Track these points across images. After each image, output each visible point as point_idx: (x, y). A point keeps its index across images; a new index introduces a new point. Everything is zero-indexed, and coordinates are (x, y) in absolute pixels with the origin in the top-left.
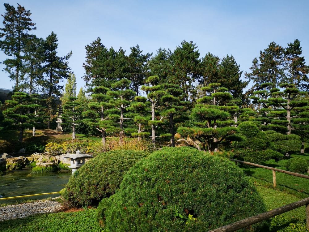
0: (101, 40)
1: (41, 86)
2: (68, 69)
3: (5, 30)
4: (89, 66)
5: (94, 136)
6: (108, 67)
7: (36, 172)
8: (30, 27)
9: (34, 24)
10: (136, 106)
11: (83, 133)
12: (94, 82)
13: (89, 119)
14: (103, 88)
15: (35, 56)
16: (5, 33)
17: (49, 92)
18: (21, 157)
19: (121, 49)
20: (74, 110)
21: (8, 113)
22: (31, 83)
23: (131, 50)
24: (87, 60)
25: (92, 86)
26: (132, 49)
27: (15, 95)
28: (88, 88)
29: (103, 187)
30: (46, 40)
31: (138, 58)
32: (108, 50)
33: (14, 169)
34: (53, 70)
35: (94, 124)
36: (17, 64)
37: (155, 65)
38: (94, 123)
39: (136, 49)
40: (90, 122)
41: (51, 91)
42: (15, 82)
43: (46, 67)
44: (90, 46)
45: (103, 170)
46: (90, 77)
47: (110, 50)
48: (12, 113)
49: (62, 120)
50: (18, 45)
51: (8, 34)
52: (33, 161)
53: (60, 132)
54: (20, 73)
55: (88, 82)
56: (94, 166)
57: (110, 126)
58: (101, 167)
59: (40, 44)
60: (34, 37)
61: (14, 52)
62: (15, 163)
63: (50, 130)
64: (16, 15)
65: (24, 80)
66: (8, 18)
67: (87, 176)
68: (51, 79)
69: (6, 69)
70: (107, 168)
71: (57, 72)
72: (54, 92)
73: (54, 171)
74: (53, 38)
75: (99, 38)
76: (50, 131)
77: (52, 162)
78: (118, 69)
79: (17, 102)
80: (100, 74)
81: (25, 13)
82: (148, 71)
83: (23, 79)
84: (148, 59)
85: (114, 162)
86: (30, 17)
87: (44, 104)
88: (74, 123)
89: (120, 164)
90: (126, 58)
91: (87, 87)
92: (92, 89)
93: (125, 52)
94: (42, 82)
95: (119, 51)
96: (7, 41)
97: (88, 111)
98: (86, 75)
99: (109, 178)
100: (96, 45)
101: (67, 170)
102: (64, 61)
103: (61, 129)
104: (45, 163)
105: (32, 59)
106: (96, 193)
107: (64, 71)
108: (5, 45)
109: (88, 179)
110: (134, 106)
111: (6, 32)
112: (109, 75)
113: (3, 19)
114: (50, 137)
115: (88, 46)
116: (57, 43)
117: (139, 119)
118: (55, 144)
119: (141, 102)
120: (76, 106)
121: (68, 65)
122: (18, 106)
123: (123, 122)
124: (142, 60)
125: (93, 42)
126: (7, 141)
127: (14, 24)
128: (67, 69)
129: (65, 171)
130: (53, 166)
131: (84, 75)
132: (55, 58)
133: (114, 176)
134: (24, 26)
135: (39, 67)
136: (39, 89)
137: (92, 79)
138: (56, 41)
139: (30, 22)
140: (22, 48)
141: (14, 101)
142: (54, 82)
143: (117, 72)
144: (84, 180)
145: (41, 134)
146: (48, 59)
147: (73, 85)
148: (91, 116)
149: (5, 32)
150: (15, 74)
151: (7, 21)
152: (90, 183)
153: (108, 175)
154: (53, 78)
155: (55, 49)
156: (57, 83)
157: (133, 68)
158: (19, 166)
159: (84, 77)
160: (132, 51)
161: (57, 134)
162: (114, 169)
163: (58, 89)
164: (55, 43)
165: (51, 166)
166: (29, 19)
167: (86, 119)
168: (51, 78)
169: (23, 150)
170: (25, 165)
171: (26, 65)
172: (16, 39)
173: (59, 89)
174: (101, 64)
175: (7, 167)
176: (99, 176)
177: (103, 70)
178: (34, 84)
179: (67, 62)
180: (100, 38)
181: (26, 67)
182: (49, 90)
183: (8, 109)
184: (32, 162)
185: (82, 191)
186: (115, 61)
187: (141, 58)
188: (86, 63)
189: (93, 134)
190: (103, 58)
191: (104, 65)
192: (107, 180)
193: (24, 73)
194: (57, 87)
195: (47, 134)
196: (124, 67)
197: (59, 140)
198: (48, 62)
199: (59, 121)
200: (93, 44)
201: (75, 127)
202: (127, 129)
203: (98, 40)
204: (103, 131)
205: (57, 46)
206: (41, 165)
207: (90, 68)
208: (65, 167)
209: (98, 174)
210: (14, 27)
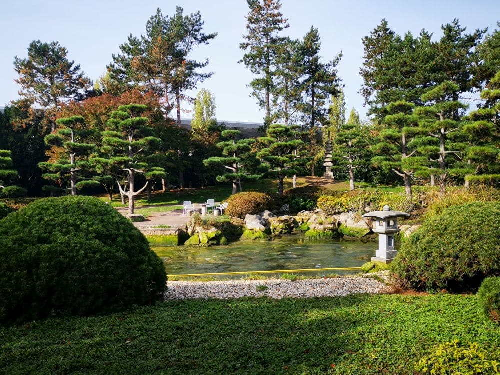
0: (388, 23)
1: (301, 112)
2: (338, 80)
3: (249, 38)
4: (370, 70)
5: (383, 186)
6: (403, 67)
7: (311, 238)
8: (281, 26)
9: (286, 21)
10: (474, 128)
11: (365, 182)
12: (379, 98)
13: (382, 157)
14: (404, 103)
15: (290, 69)
16: (250, 42)
17: (310, 120)
18: (287, 216)
19: (424, 33)
20: (350, 145)
21: (263, 156)
22: (287, 109)
23: (444, 31)
24: (366, 61)
25: (377, 103)
26: (445, 29)
27: (271, 130)
28: (371, 108)
29: (466, 260)
30: (304, 41)
31: (457, 43)
32: (403, 39)
33: (281, 233)
34: (316, 86)
35: (393, 165)
36: (268, 85)
37: (494, 50)
38: (392, 163)
39: (454, 26)
40: (385, 163)
41: (313, 119)
42: (266, 111)
43: (305, 83)
44: (370, 37)
45: (464, 234)
46: (371, 89)
47: (407, 37)
48: (268, 155)
49: (332, 162)
50: (267, 57)
51: (254, 43)
52: (303, 222)
53: (331, 181)
54: (272, 97)
55: (368, 98)
56: (446, 227)
57: (421, 167)
58: (460, 230)
59: (295, 49)
60: (287, 41)
61: (262, 68)
62: (281, 225)
63: (315, 177)
64: (263, 12)
65: (278, 107)
66: (253, 18)
67: (436, 243)
68: (313, 100)
69: (254, 94)
70: (471, 232)
71: (322, 88)
72: (318, 120)
73: (335, 238)
74: (313, 37)
75: (384, 20)
76: (316, 180)
77: (331, 224)
78: (422, 67)
79: (273, 139)
80: (389, 81)
81: (274, 7)
82: (479, 63)
83: (277, 105)
84: (479, 40)
85: (483, 221)
86: (281, 11)
87: (305, 138)
88: (352, 166)
89: (495, 225)
90: (435, 46)
91: (368, 107)
92: (376, 108)
93: (432, 36)
94: (302, 106)
95: (421, 37)
96: (253, 54)
97: (382, 145)
98: (366, 87)
99: (476, 246)
100: (379, 35)
101: (354, 237)
102: (331, 70)
103: (331, 177)
104: (322, 226)
105: (287, 74)
106: (454, 269)
107: (331, 86)
108: (251, 60)
109: (438, 247)
110: (468, 129)
111: (251, 40)
112: (406, 80)
113: (247, 23)
114: (320, 188)
115: (367, 38)
116: (318, 42)
117: (478, 152)
118: (330, 198)
119: (483, 120)
120: (355, 138)
121: (337, 75)
122: (275, 145)
123: (446, 157)
124: (466, 45)
125: (375, 30)
126: (266, 194)
127: (261, 27)
128: (336, 81)
129: (351, 238)
130: (334, 230)
131: (362, 88)
132: (317, 66)
133: (486, 243)
134: (273, 26)
135: (296, 84)
136: (298, 119)
137: (375, 93)
138: (317, 40)
139: (280, 18)
140: (272, 60)
141: (269, 138)
142: (318, 105)
143: (419, 74)
144: (431, 249)
145: (303, 184)
146: (307, 71)
147: (340, 106)
148: (385, 151)
149: (249, 40)
150: (265, 100)
151: (252, 23)
152: (443, 254)
153: (474, 243)
154: (315, 99)
155: (316, 53)
156: (322, 106)
157: (449, 63)
158: (286, 229)
159: (363, 91)
160: (445, 33)
161: (326, 183)
162: (484, 233)
163: (324, 114)
164: (316, 43)
165: (330, 230)
166: (280, 15)
167: (378, 157)
168: (313, 98)
169: (286, 207)
170: (293, 227)
171: (279, 84)
172: (263, 49)
173: (326, 114)
174: (391, 64)
175: (272, 231)
176: (458, 243)
177: (395, 74)
178: (291, 111)
179: (335, 71)
180: (386, 20)
181: (279, 87)
182: (311, 117)
183: (263, 150)
184: (301, 224)
185: (429, 266)
186: (416, 55)
187: (464, 41)
188: (364, 68)
189: (382, 182)
190: (393, 54)
191: (395, 66)
192: (473, 251)
193: (277, 96)
194: (323, 112)
195: (312, 183)
196: (432, 63)
197: (333, 192)
198: (307, 75)
199: (328, 163)
200: (374, 33)
201: (353, 171)
202: (454, 170)
203: (383, 24)
204: (406, 175)
205: (319, 47)
206: (317, 228)
207: (372, 75)
208: (351, 232)
209: (456, 240)
210: (260, 31)
